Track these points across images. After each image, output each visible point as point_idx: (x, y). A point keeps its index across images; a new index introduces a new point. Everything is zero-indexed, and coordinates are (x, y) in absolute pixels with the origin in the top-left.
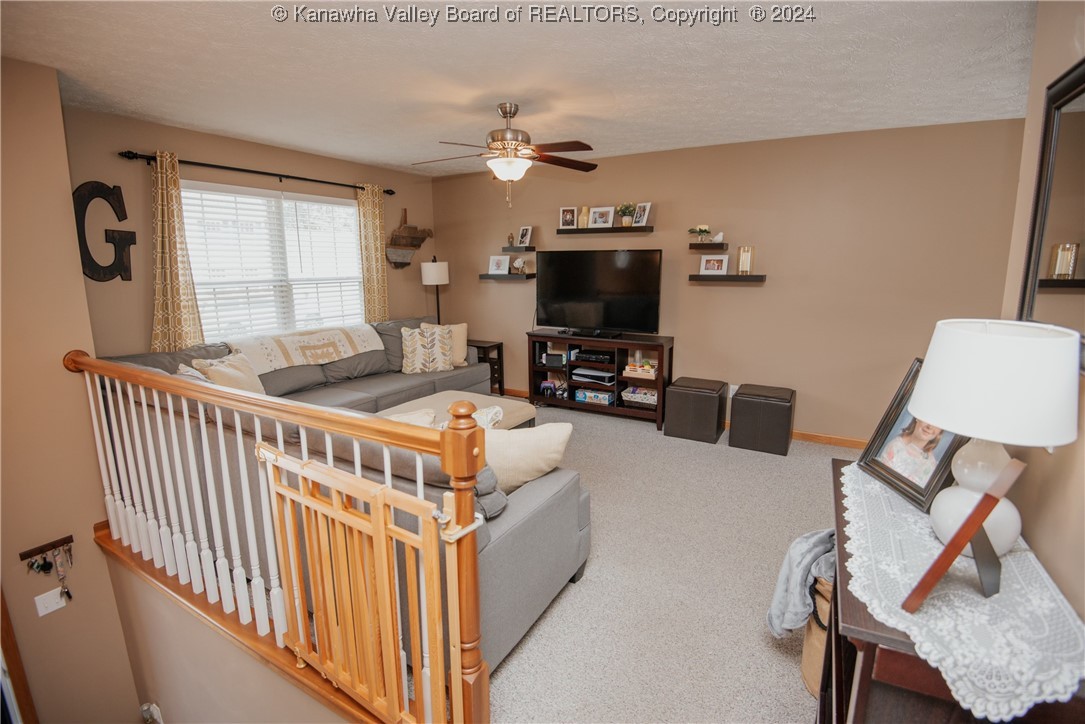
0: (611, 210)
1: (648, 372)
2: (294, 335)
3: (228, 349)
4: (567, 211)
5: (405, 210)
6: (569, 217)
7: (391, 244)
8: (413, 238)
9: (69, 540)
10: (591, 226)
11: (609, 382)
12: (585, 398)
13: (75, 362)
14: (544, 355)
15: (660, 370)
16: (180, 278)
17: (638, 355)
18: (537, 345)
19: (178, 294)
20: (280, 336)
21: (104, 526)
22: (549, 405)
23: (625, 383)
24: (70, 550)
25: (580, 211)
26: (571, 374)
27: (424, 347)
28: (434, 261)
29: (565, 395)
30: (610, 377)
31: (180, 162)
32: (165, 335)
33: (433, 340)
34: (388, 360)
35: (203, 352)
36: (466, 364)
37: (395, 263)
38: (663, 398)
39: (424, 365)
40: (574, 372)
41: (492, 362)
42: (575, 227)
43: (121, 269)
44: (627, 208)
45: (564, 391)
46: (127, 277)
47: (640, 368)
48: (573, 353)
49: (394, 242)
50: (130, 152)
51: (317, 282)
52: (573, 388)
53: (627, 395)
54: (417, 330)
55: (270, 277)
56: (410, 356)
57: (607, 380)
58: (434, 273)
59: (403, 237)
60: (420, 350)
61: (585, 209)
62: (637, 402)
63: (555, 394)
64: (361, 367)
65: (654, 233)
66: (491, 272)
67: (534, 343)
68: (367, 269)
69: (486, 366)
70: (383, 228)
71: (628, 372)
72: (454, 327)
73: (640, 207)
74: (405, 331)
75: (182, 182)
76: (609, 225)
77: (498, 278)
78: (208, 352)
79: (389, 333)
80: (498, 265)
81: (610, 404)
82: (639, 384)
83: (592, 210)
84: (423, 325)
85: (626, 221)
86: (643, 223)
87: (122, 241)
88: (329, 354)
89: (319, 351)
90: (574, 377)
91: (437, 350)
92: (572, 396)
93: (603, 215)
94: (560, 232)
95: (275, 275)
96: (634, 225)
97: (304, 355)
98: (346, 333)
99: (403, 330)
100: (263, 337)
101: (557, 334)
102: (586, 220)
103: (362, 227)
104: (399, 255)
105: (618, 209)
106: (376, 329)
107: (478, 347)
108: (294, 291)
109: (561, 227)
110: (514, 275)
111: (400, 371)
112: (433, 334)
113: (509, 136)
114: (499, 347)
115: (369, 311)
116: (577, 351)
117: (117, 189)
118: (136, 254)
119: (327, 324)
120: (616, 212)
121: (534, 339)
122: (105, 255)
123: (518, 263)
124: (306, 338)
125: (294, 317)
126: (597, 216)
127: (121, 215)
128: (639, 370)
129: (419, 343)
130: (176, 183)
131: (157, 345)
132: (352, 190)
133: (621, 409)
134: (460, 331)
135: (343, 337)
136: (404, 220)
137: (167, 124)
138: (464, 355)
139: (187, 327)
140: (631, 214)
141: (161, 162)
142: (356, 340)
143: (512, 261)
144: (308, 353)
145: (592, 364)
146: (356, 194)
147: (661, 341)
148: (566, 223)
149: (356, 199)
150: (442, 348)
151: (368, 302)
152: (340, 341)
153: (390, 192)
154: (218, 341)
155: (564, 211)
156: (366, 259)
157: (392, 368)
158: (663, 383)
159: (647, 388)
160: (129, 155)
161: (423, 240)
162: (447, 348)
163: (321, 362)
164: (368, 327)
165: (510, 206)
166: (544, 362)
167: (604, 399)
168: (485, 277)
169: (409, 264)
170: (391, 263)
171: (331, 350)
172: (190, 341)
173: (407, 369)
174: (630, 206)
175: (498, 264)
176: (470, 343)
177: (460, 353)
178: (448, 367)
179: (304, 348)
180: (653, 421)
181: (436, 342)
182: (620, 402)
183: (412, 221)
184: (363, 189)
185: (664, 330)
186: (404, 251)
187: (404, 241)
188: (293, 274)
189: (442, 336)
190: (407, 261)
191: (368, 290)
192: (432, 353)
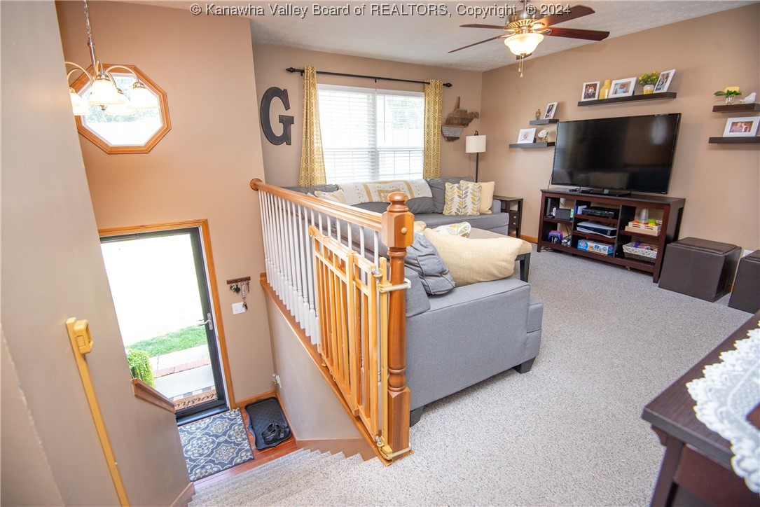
0: (633, 81)
1: (653, 229)
2: (375, 183)
3: (337, 188)
4: (590, 86)
5: (459, 98)
6: (591, 90)
7: (446, 124)
8: (464, 118)
9: (248, 279)
10: (612, 96)
11: (611, 235)
12: (587, 247)
13: (255, 184)
14: (554, 209)
15: (664, 227)
16: (315, 145)
17: (644, 213)
18: (549, 200)
19: (313, 153)
20: (367, 183)
21: (264, 275)
22: (555, 251)
23: (628, 238)
24: (248, 284)
25: (602, 86)
26: (576, 226)
27: (459, 197)
28: (477, 134)
29: (569, 243)
30: (612, 231)
31: (317, 72)
32: (306, 178)
33: (467, 192)
34: (434, 205)
35: (323, 188)
36: (490, 212)
37: (448, 137)
38: (662, 254)
39: (458, 210)
40: (579, 224)
41: (512, 214)
42: (596, 98)
43: (286, 138)
44: (649, 77)
45: (569, 240)
46: (289, 143)
47: (645, 225)
48: (580, 208)
49: (449, 122)
50: (292, 68)
51: (395, 151)
52: (576, 238)
53: (628, 249)
54: (456, 185)
55: (367, 146)
56: (449, 203)
57: (609, 233)
58: (475, 144)
59: (456, 118)
60: (457, 199)
61: (607, 82)
62: (638, 256)
63: (561, 242)
64: (415, 207)
65: (677, 99)
66: (520, 142)
67: (547, 199)
68: (427, 142)
69: (506, 215)
70: (441, 111)
71: (631, 227)
72: (483, 184)
73: (663, 75)
74: (448, 185)
75: (318, 85)
76: (630, 94)
77: (525, 147)
78: (326, 188)
79: (437, 188)
80: (526, 137)
81: (609, 255)
82: (641, 239)
83: (614, 82)
84: (462, 182)
85: (648, 89)
86: (665, 90)
87: (287, 121)
89: (387, 192)
90: (578, 229)
91: (469, 200)
92: (575, 244)
93: (624, 86)
94: (581, 104)
95: (369, 144)
96: (655, 92)
97: (380, 196)
98: (408, 184)
99: (446, 185)
100: (357, 183)
101: (568, 191)
102: (608, 93)
103: (427, 111)
104: (450, 131)
105: (640, 78)
106: (428, 183)
107: (501, 201)
108: (380, 155)
109: (583, 100)
110: (538, 144)
111: (442, 213)
112: (467, 188)
114: (520, 202)
115: (426, 171)
116: (585, 207)
117: (285, 91)
118: (294, 129)
119: (398, 178)
120: (638, 82)
121: (547, 195)
122: (278, 129)
123: (542, 134)
124: (382, 185)
125: (379, 172)
126: (618, 87)
127: (287, 107)
128: (642, 226)
129: (457, 194)
130: (314, 86)
131: (302, 183)
132: (421, 85)
133: (618, 259)
134: (488, 188)
135: (405, 186)
136: (458, 106)
137: (312, 50)
138: (490, 206)
139: (318, 174)
140: (653, 82)
141: (307, 72)
142: (414, 189)
143: (537, 132)
144: (382, 194)
145: (597, 219)
146: (424, 88)
147: (670, 201)
148: (587, 96)
149: (424, 91)
150: (472, 198)
151: (426, 164)
152: (403, 189)
153: (448, 85)
154: (334, 183)
155: (587, 86)
156: (427, 134)
157: (437, 210)
158: (666, 240)
159: (650, 244)
160: (291, 70)
161: (471, 120)
162: (477, 199)
164: (424, 181)
165: (521, 76)
166: (554, 215)
167: (604, 249)
168: (513, 146)
169: (458, 138)
170: (445, 137)
172: (319, 182)
173: (446, 212)
174: (653, 75)
175: (525, 135)
176: (495, 197)
177: (486, 203)
178: (475, 213)
179: (380, 192)
180: (650, 274)
181: (469, 194)
182: (620, 253)
183: (463, 106)
184: (429, 83)
185: (675, 191)
186: (455, 129)
187: (456, 122)
188: (380, 144)
189: (473, 190)
190: (457, 136)
191: (426, 156)
192: (465, 202)
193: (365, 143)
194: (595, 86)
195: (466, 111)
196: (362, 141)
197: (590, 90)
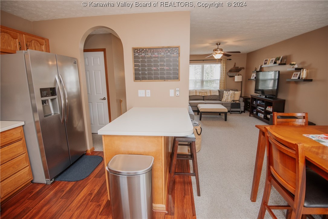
2: (199, 90)
5: (235, 63)
7: (229, 72)
8: (237, 70)
12: (259, 115)
15: (273, 109)
18: (253, 99)
20: (197, 90)
27: (227, 96)
28: (239, 75)
33: (229, 94)
39: (226, 100)
40: (258, 107)
42: (267, 65)
48: (258, 101)
49: (231, 71)
52: (257, 112)
54: (227, 92)
56: (224, 97)
57: (263, 110)
58: (237, 79)
59: (233, 70)
60: (226, 96)
64: (211, 98)
65: (286, 65)
68: (221, 77)
69: (243, 103)
71: (267, 109)
72: (236, 92)
74: (225, 92)
79: (221, 92)
81: (263, 118)
83: (271, 59)
85: (278, 62)
88: (205, 94)
89: (203, 93)
90: (258, 109)
91: (229, 97)
97: (200, 93)
98: (210, 91)
100: (194, 90)
103: (221, 68)
104: (231, 74)
105: (276, 58)
106: (219, 91)
107: (244, 98)
108: (204, 82)
109: (263, 65)
113: (218, 50)
115: (220, 87)
119: (208, 89)
121: (252, 97)
125: (203, 87)
128: (270, 108)
133: (265, 120)
134: (238, 93)
136: (235, 66)
142: (212, 93)
144: (201, 93)
145: (261, 105)
148: (265, 64)
150: (231, 96)
151: (220, 85)
153: (230, 60)
155: (265, 60)
156: (221, 75)
157: (220, 100)
161: (240, 70)
163: (203, 95)
164: (217, 90)
166: (254, 104)
167: (262, 116)
168: (250, 80)
170: (229, 76)
171: (206, 93)
173: (222, 100)
175: (253, 76)
182: (266, 117)
183: (237, 66)
184: (222, 60)
186: (233, 73)
187: (234, 71)
188: (204, 79)
189: (231, 94)
190: (233, 75)
191: (220, 82)
192: (228, 97)
193: (200, 78)
194: (267, 60)
195: (238, 67)
196: (199, 78)
197: (266, 62)
